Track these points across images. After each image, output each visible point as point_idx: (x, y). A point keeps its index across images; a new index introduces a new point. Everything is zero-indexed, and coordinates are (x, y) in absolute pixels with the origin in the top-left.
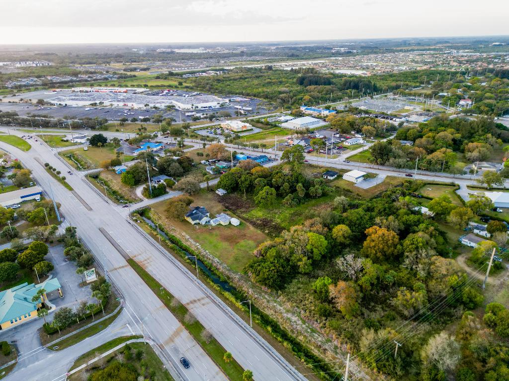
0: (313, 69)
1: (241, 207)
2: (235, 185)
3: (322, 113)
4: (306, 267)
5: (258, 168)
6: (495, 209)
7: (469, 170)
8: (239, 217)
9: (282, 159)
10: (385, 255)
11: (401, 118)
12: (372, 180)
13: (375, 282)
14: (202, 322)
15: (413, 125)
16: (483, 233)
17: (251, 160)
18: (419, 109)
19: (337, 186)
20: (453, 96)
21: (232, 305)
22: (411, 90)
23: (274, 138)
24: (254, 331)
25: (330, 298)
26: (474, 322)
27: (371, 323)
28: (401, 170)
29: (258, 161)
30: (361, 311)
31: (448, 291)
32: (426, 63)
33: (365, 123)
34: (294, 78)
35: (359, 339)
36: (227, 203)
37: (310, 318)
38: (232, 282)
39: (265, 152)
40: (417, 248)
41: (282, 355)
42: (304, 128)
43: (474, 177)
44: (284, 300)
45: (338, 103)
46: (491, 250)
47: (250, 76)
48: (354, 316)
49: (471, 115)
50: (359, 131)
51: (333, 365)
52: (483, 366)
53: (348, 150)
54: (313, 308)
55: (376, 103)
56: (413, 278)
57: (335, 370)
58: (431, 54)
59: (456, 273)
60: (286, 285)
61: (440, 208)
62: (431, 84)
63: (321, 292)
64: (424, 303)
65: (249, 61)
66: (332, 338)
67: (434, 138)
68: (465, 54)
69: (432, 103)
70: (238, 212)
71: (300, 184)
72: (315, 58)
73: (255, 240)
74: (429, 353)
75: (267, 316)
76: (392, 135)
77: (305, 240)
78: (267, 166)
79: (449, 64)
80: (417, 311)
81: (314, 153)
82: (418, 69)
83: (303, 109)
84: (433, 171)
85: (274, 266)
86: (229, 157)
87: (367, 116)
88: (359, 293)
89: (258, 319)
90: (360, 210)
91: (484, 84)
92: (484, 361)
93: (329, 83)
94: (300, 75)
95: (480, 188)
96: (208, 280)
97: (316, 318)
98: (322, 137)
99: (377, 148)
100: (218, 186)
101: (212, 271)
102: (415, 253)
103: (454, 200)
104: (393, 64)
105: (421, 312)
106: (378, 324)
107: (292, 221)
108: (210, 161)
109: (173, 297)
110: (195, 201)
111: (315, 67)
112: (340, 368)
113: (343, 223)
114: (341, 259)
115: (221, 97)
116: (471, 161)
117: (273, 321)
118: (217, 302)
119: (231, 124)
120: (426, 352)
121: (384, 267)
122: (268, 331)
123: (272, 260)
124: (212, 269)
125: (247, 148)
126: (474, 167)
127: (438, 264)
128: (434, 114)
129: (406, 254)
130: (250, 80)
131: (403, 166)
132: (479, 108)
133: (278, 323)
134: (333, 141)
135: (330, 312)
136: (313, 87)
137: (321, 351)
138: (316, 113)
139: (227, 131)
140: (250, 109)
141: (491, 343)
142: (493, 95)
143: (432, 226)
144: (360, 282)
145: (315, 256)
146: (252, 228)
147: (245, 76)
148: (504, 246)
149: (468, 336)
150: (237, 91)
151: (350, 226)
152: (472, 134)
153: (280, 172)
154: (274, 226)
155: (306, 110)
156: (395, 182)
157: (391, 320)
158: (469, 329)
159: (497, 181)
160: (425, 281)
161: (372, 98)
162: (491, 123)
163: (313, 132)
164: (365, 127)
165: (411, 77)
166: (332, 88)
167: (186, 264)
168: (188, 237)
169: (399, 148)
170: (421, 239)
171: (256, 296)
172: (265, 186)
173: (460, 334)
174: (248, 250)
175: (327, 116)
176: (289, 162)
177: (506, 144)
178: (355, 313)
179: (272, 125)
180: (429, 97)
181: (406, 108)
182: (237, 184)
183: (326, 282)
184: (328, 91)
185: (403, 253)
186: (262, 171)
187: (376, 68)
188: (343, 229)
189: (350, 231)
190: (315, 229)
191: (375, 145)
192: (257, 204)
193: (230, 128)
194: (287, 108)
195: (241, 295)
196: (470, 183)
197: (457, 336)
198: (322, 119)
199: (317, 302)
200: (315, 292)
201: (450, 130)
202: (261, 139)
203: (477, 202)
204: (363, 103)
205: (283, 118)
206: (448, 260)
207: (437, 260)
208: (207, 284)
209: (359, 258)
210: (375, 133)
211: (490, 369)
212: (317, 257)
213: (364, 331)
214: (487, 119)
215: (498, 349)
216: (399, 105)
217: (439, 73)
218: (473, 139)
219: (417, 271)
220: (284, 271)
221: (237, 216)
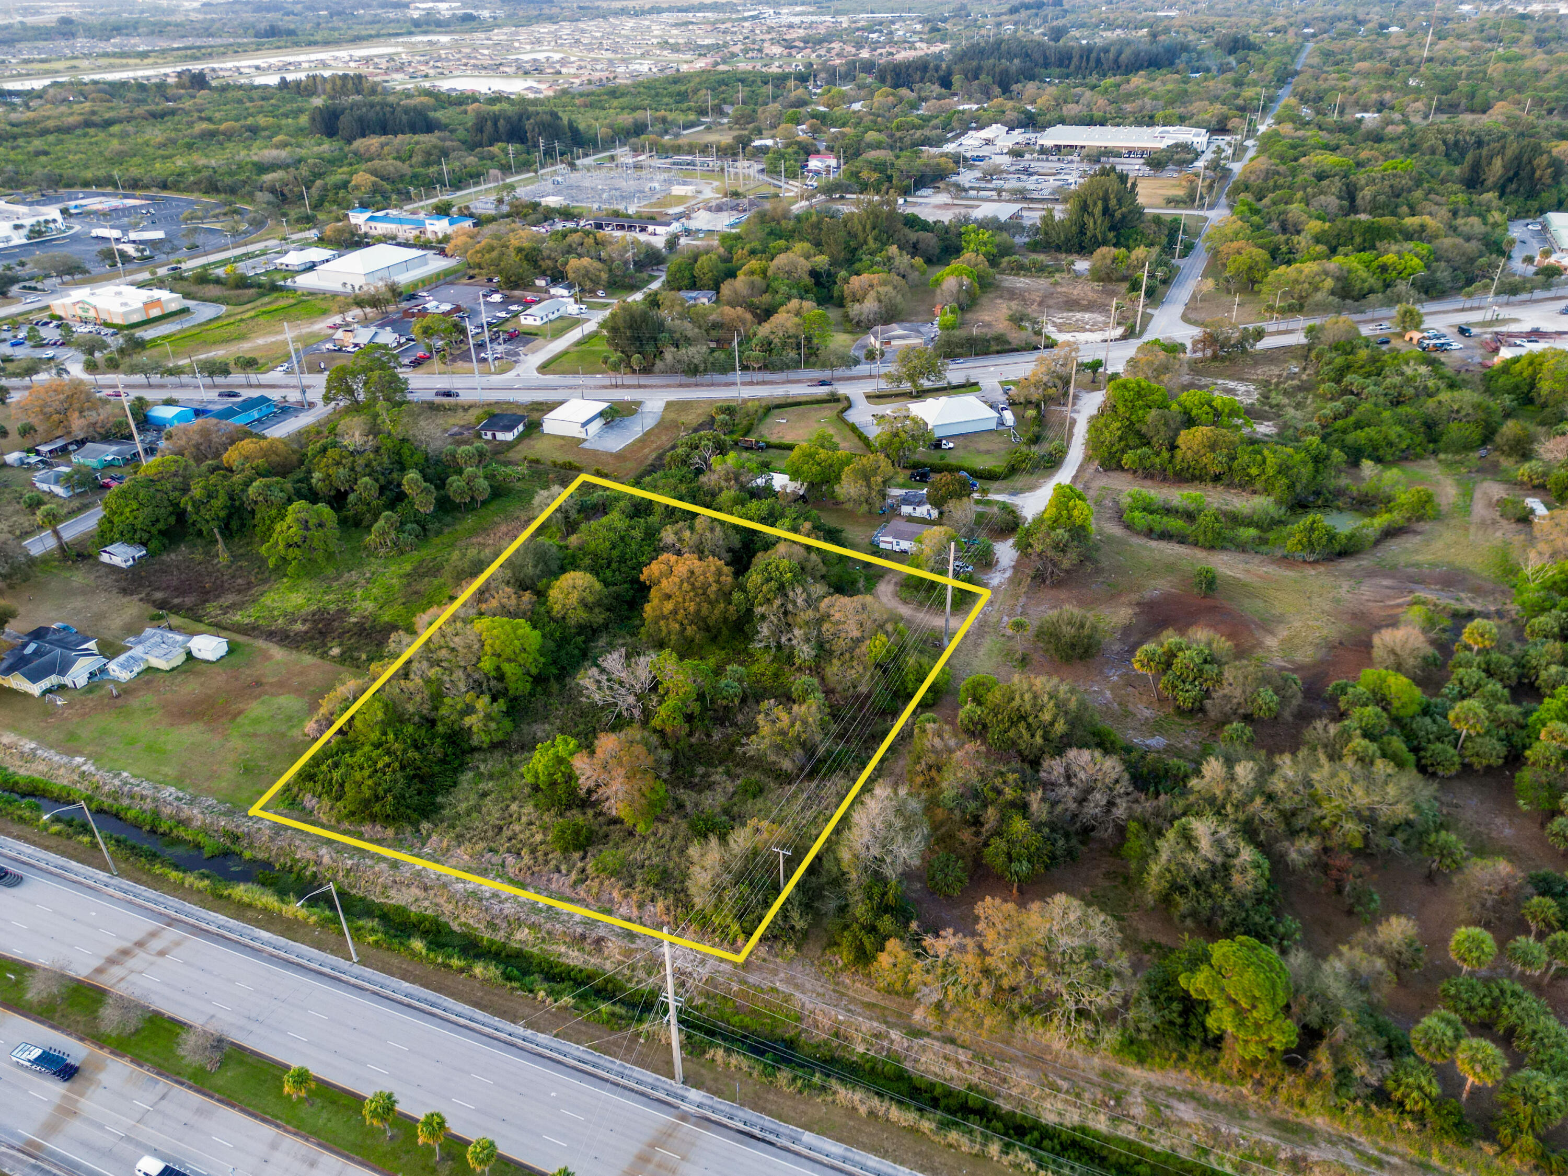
0: (359, 77)
1: (219, 590)
2: (172, 520)
3: (429, 228)
4: (493, 725)
5: (247, 445)
6: (937, 445)
7: (864, 352)
8: (218, 628)
9: (327, 399)
10: (708, 629)
11: (668, 224)
12: (628, 421)
13: (696, 708)
14: (169, 1009)
15: (704, 243)
16: (922, 511)
17: (215, 421)
18: (710, 192)
19: (532, 457)
20: (788, 146)
21: (270, 921)
22: (677, 135)
23: (277, 333)
24: (368, 972)
25: (582, 793)
26: (940, 736)
27: (705, 822)
28: (699, 379)
29: (239, 421)
30: (675, 799)
31: (872, 676)
32: (702, 51)
33: (570, 250)
34: (301, 111)
35: (686, 876)
36: (158, 589)
37: (536, 869)
38: (250, 846)
39: (260, 386)
40: (781, 588)
41: (477, 1005)
42: (381, 284)
43: (878, 368)
44: (445, 844)
45: (473, 190)
46: (946, 548)
47: (124, 112)
48: (657, 819)
49: (842, 198)
50: (557, 277)
51: (627, 972)
52: (977, 834)
53: (539, 341)
54: (539, 837)
55: (587, 183)
56: (787, 667)
57: (638, 983)
58: (706, 22)
59: (881, 626)
60: (439, 799)
61: (816, 469)
62: (726, 115)
63: (554, 783)
64: (823, 726)
65: (106, 55)
66: (611, 901)
67: (764, 272)
68: (796, 20)
69: (740, 171)
70: (212, 608)
71: (413, 475)
72: (357, 40)
73: (299, 691)
74: (858, 846)
75: (401, 910)
76: (653, 278)
77: (470, 647)
78: (281, 431)
79: (760, 51)
80: (809, 749)
81: (436, 364)
82: (684, 68)
83: (358, 218)
84: (781, 370)
85: (388, 753)
86: (120, 425)
87: (570, 225)
88: (660, 751)
89: (373, 931)
90: (615, 518)
91: (856, 106)
92: (977, 822)
93: (430, 127)
94: (318, 102)
95: (897, 395)
96: (158, 869)
97: (554, 862)
98: (446, 307)
99: (621, 324)
100: (105, 537)
101: (164, 834)
102: (778, 602)
103: (844, 439)
104: (609, 55)
105: (821, 750)
106: (724, 818)
107: (414, 597)
108: (44, 449)
109: (30, 967)
110: (22, 610)
111: (364, 70)
112: (649, 974)
113: (576, 567)
114: (590, 673)
115: (23, 202)
116: (861, 326)
117: (425, 918)
118: (213, 928)
119: (93, 301)
120: (850, 848)
121: (712, 661)
122: (414, 954)
123: (375, 736)
124: (164, 828)
125: (185, 379)
126: (873, 341)
127: (837, 616)
128: (752, 204)
129: (759, 610)
130: (130, 128)
131: (702, 368)
132: (856, 175)
133: (442, 919)
134: (484, 319)
135: (591, 832)
136: (373, 142)
137: (587, 948)
138: (407, 232)
139: (85, 329)
140: (159, 234)
141: (982, 774)
142: (882, 137)
143: (806, 520)
144: (656, 722)
145: (512, 686)
146: (278, 653)
147: (107, 116)
148: (972, 530)
149: (934, 773)
150: (89, 174)
151: (594, 570)
152: (854, 251)
153: (335, 445)
154: (355, 630)
155: (373, 224)
156: (692, 418)
157: (754, 797)
158: (933, 757)
159: (931, 369)
160: (816, 669)
161: (572, 166)
162: (892, 215)
163: (412, 297)
164: (574, 263)
165: (670, 95)
166: (440, 143)
167: (53, 842)
168: (29, 745)
169: (682, 317)
170: (786, 562)
171: (350, 862)
172: (290, 501)
173: (917, 773)
174: (283, 728)
175: (447, 239)
176: (356, 408)
177: (936, 268)
178: (658, 810)
179: (260, 286)
180: (729, 152)
181: (677, 190)
182: (181, 516)
183: (561, 750)
184: (429, 154)
185: (749, 611)
186: (265, 454)
187: (564, 70)
188: (579, 582)
189: (598, 586)
190: (494, 603)
191: (613, 315)
192: (277, 567)
193: (92, 314)
194: (298, 221)
195: (293, 876)
196: (870, 387)
197: (911, 781)
198: (432, 248)
199: (546, 818)
200: (536, 788)
201: (800, 247)
202: (228, 341)
203: (896, 435)
204: (548, 185)
205: (294, 259)
206: (858, 599)
207: (832, 605)
208: (158, 883)
209: (639, 654)
210: (604, 276)
211: (992, 835)
212: (518, 684)
213: (694, 851)
214: (882, 204)
215: (998, 781)
216: (656, 185)
217: (742, 81)
218: (858, 265)
219: (793, 648)
220: (425, 759)
221: (210, 625)
